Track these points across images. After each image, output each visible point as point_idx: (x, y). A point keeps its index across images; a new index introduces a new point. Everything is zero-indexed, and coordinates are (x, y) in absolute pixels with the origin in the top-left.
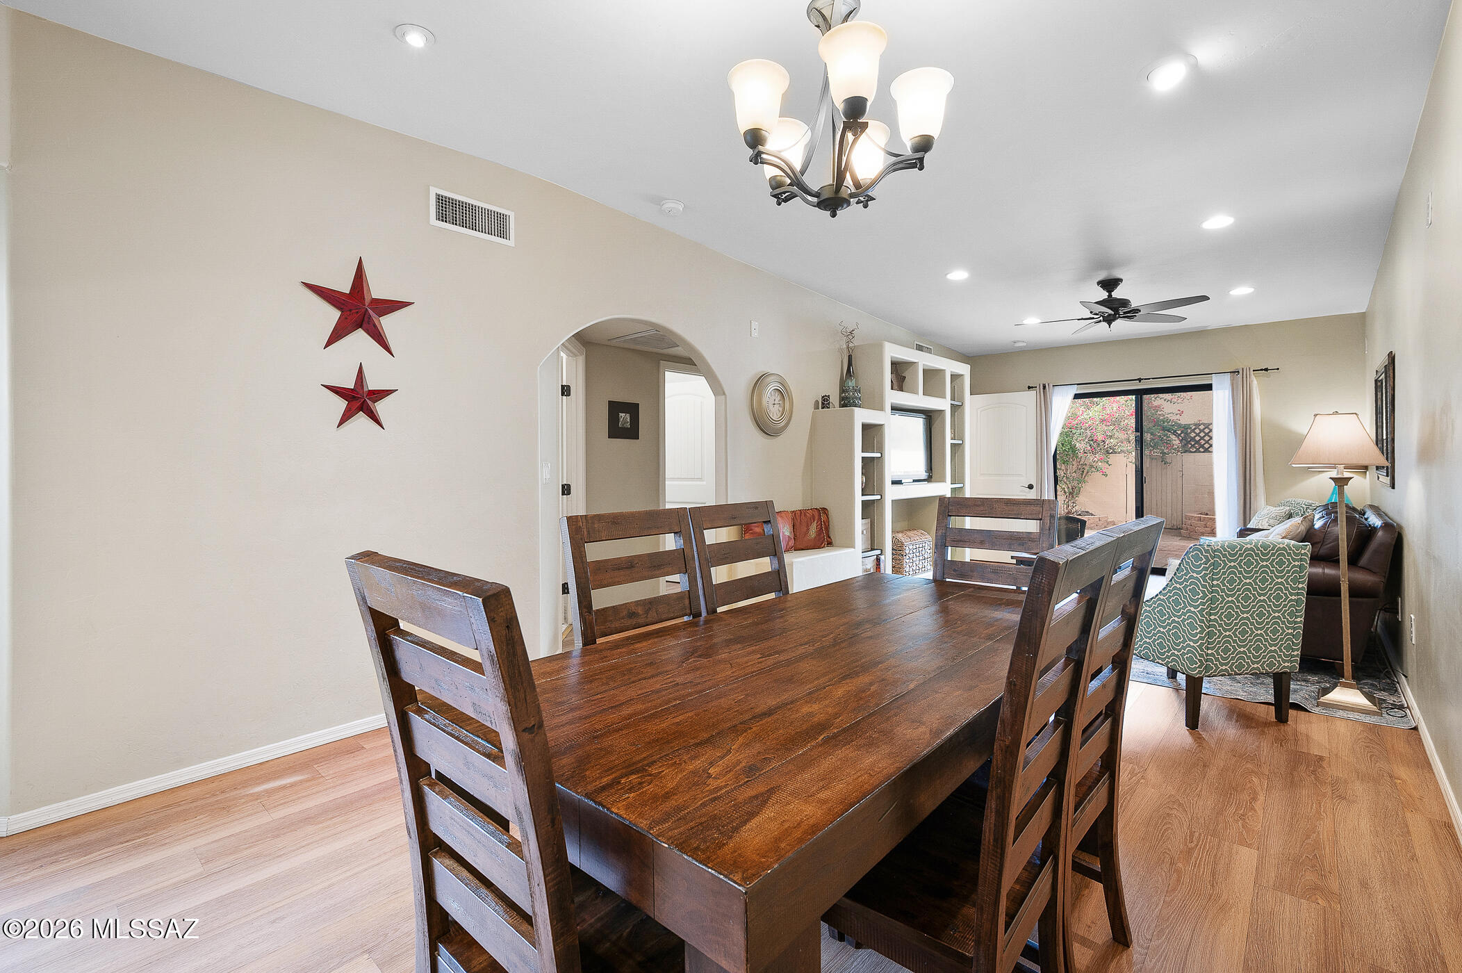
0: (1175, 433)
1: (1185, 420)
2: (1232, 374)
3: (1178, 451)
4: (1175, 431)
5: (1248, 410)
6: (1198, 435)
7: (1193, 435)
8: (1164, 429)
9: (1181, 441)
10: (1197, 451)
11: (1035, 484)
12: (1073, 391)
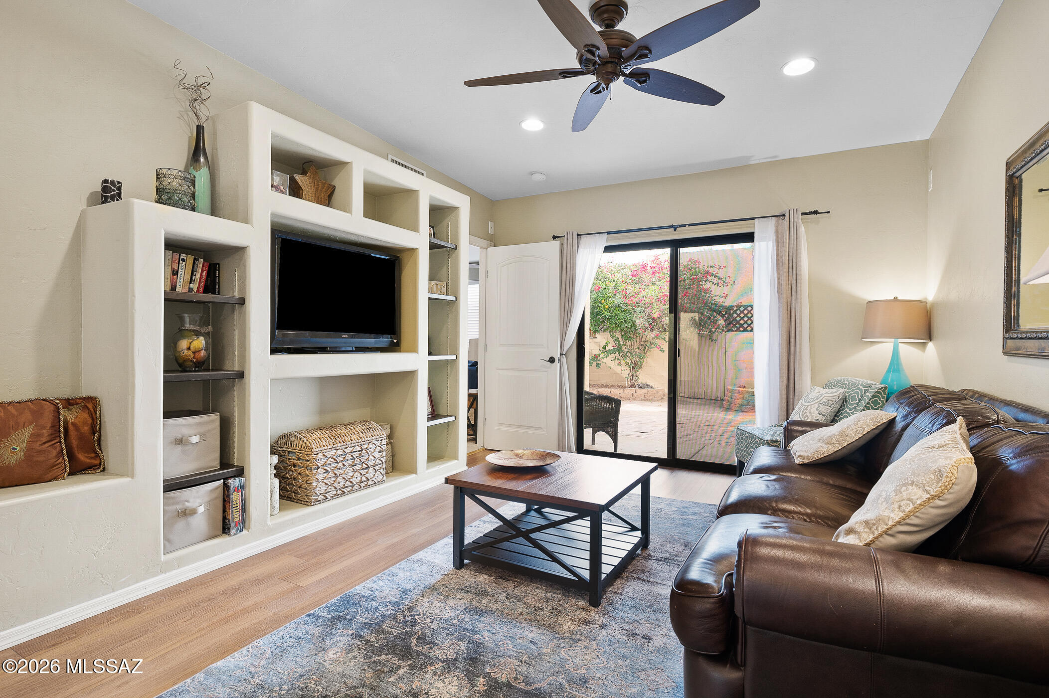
0: (720, 313)
1: (728, 303)
2: (777, 218)
3: (723, 330)
4: (721, 312)
5: (795, 261)
6: (738, 315)
7: (735, 315)
8: (711, 309)
9: (725, 321)
10: (738, 330)
11: (557, 356)
12: (604, 242)
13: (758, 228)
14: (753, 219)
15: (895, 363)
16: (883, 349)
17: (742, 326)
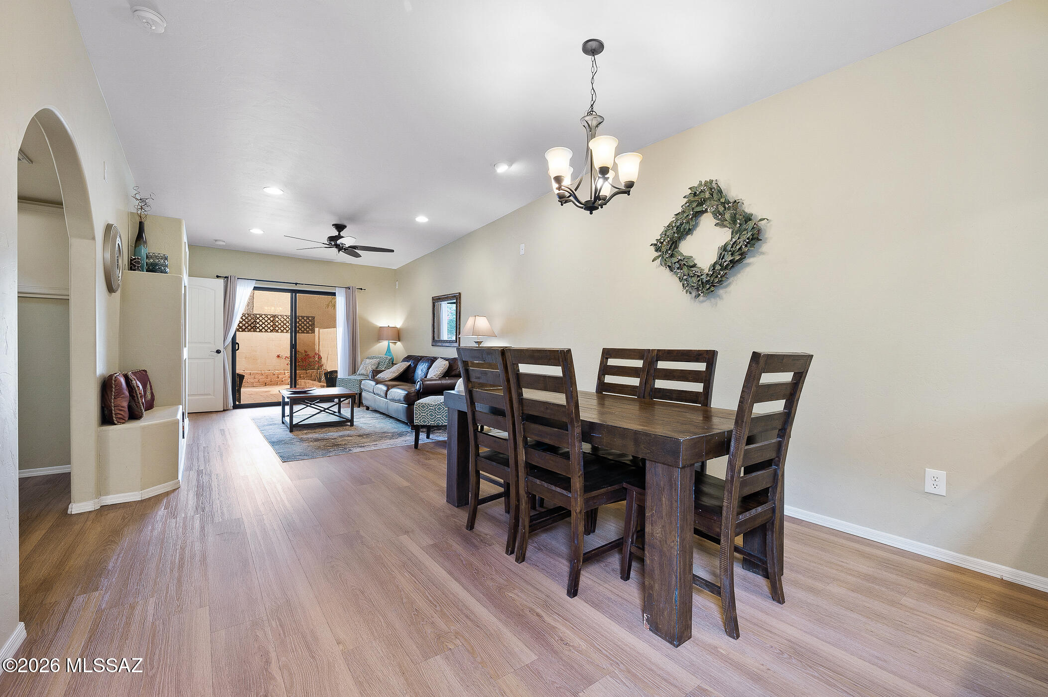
2: (345, 288)
5: (355, 309)
11: (222, 350)
12: (253, 284)
13: (337, 291)
14: (334, 287)
15: (388, 350)
17: (280, 329)
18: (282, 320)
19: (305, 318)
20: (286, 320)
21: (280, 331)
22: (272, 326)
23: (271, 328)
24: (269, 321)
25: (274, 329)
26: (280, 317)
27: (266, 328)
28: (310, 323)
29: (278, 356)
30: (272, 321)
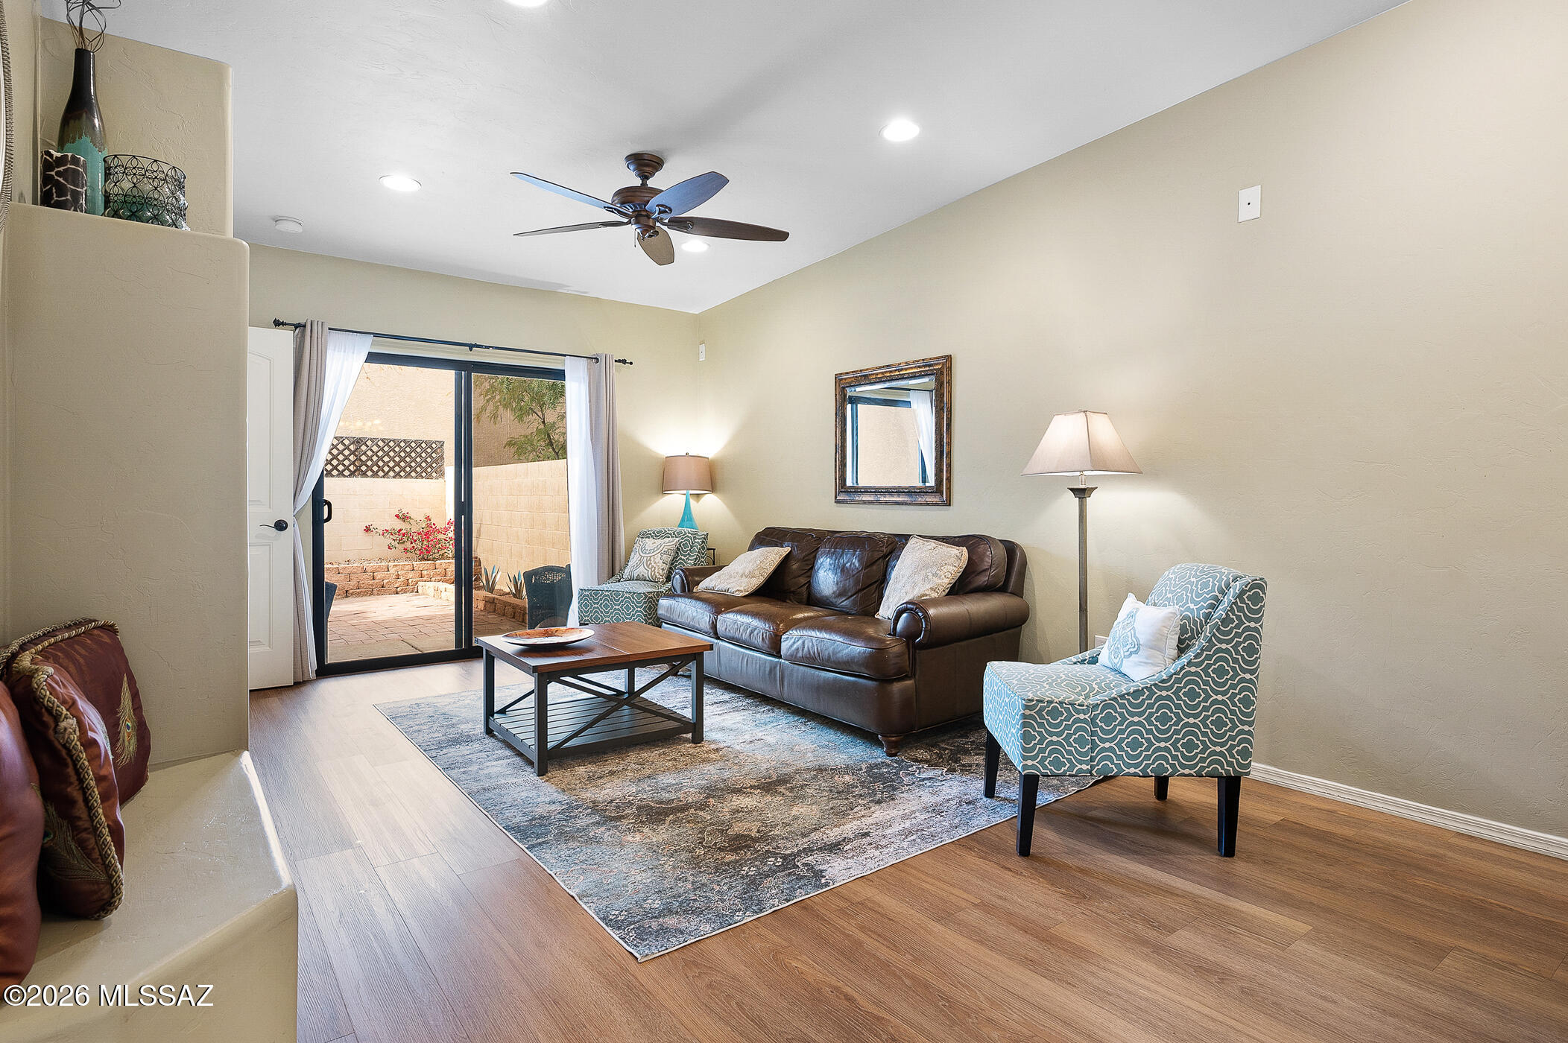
11: (290, 519)
12: (367, 345)
14: (565, 355)
15: (687, 516)
16: (674, 502)
17: (369, 468)
18: (375, 449)
19: (424, 445)
20: (382, 450)
21: (369, 473)
22: (353, 463)
23: (352, 468)
24: (346, 452)
25: (358, 469)
26: (369, 443)
27: (341, 468)
28: (434, 455)
29: (368, 529)
30: (353, 453)
